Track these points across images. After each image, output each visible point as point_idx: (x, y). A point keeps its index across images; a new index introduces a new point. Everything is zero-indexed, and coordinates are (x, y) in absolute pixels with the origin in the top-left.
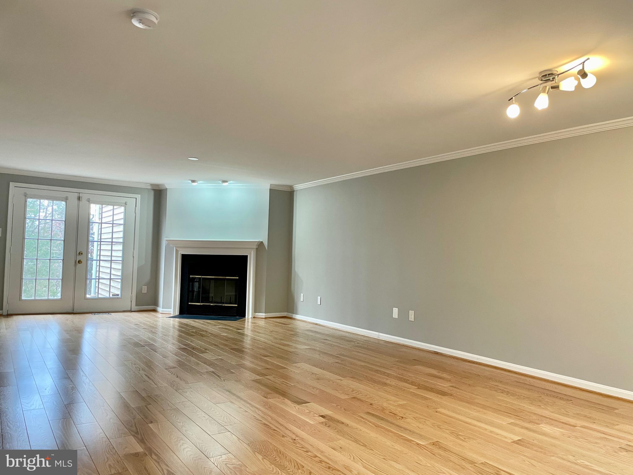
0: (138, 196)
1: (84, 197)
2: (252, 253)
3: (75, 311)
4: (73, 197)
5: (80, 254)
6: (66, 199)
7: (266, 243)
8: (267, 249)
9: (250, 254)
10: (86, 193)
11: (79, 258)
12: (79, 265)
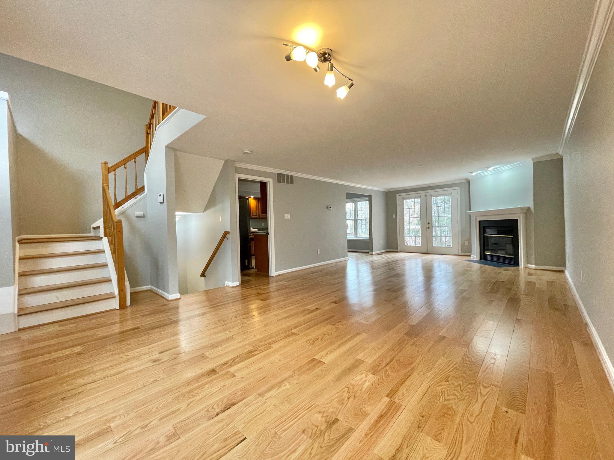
0: (458, 188)
1: (428, 194)
2: (521, 216)
3: (428, 253)
4: (423, 195)
5: (429, 223)
6: (420, 197)
7: (532, 208)
8: (533, 211)
9: (520, 217)
10: (429, 192)
11: (428, 226)
12: (428, 229)
